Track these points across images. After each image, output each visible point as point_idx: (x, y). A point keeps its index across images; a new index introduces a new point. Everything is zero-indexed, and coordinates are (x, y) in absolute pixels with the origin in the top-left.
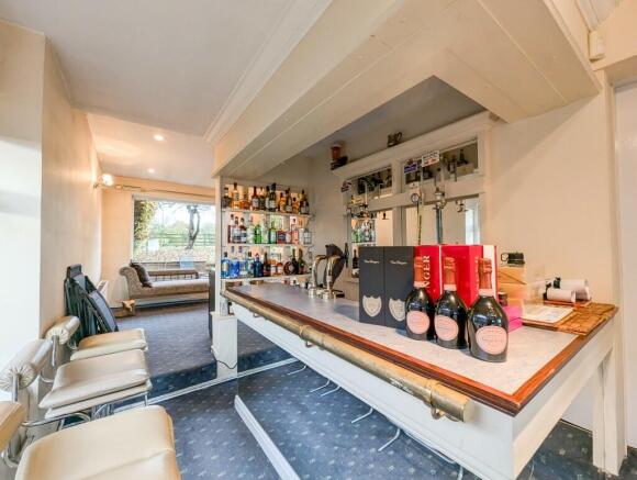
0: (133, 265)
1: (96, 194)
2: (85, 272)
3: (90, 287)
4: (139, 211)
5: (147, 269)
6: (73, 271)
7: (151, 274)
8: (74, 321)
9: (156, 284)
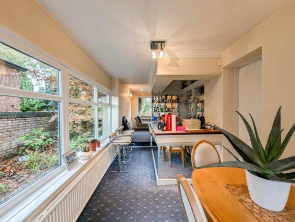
0: (138, 117)
1: (129, 99)
2: (126, 118)
3: (127, 121)
4: (140, 101)
5: (141, 119)
6: (124, 117)
7: (142, 120)
8: (123, 127)
9: (143, 122)
